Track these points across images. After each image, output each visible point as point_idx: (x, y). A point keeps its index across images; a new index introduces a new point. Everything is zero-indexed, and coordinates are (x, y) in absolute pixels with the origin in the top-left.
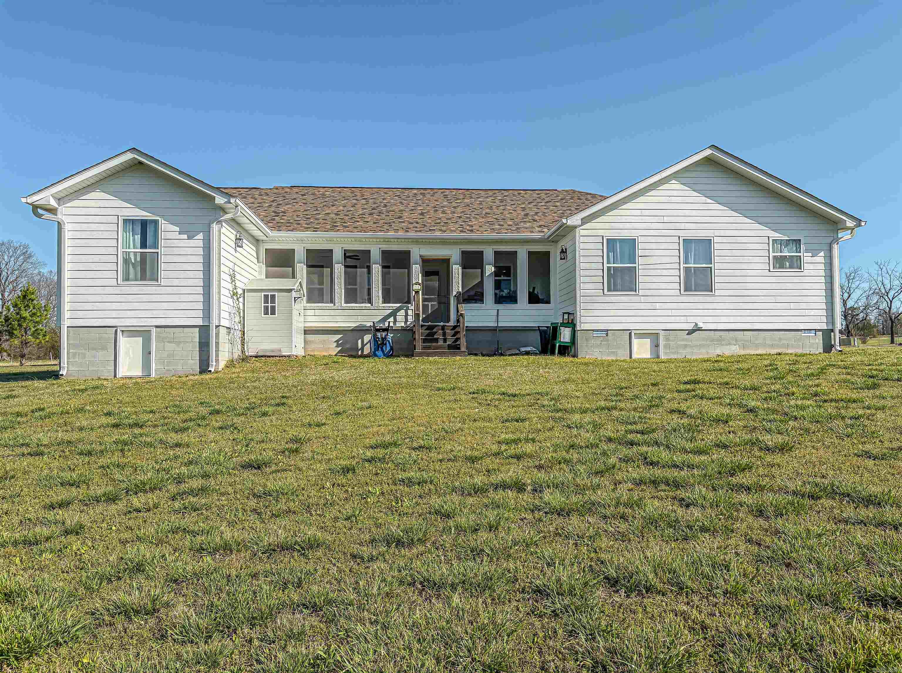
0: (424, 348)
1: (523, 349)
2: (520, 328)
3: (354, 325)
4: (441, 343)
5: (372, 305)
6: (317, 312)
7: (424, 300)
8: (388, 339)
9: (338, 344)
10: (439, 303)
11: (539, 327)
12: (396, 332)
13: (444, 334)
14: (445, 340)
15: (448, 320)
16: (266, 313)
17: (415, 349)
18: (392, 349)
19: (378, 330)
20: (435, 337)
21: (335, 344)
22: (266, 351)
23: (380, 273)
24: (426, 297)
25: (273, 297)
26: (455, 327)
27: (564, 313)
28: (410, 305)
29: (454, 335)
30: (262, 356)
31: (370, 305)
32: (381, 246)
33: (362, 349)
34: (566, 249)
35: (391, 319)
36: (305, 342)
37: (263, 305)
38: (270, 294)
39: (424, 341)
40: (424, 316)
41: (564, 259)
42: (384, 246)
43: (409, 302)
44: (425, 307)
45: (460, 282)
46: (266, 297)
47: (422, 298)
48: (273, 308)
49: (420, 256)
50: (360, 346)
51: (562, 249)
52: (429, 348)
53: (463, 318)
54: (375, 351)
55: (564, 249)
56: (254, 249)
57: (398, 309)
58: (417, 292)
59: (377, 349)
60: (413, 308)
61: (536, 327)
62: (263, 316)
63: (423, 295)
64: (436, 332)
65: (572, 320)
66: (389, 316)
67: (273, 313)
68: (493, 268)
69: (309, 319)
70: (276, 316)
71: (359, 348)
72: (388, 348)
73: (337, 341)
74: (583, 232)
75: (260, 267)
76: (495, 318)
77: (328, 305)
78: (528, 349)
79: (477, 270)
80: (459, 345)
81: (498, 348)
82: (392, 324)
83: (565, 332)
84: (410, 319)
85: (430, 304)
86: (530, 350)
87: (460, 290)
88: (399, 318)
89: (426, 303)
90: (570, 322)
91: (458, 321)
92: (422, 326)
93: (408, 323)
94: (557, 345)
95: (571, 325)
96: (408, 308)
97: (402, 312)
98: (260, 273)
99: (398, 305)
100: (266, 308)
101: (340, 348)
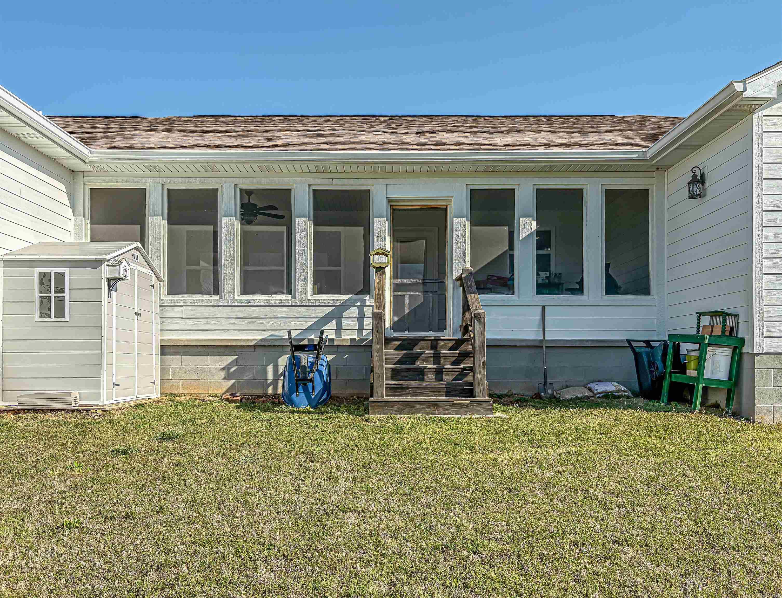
0: (393, 391)
1: (600, 388)
2: (589, 344)
3: (257, 336)
4: (430, 377)
5: (294, 297)
6: (188, 312)
7: (396, 288)
8: (319, 367)
9: (227, 373)
10: (426, 293)
11: (629, 341)
12: (339, 350)
13: (437, 359)
14: (439, 373)
15: (442, 327)
16: (45, 314)
17: (372, 396)
18: (327, 387)
19: (300, 348)
20: (419, 364)
21: (223, 374)
22: (34, 398)
23: (310, 237)
24: (399, 281)
25: (61, 277)
26: (459, 343)
27: (700, 314)
28: (368, 298)
29: (456, 362)
30: (29, 410)
31: (290, 297)
32: (312, 181)
33: (275, 383)
34: (702, 175)
35: (333, 325)
36: (163, 369)
37: (38, 295)
38: (52, 270)
39: (395, 374)
40: (396, 319)
41: (700, 196)
42: (318, 181)
43: (366, 290)
44: (397, 302)
45: (468, 251)
46: (44, 277)
47: (393, 284)
48: (61, 303)
49: (389, 201)
50: (270, 377)
51: (695, 176)
52: (403, 391)
53: (482, 324)
54: (291, 393)
55: (698, 174)
56: (62, 187)
57: (345, 306)
58: (380, 270)
59: (294, 388)
60: (372, 302)
61: (622, 341)
62: (38, 319)
63: (394, 276)
64: (420, 354)
65: (732, 329)
66: (326, 319)
67: (61, 312)
68: (534, 224)
69: (174, 324)
70: (68, 319)
71: (269, 381)
72: (319, 386)
73: (227, 368)
74: (767, 124)
75: (78, 225)
76: (535, 323)
77: (207, 297)
78: (611, 387)
79: (503, 227)
80: (472, 384)
81: (545, 384)
82: (332, 335)
83: (717, 358)
84: (369, 325)
85: (407, 295)
86: (613, 389)
87: (468, 265)
88: (345, 323)
89: (400, 294)
90: (727, 333)
91: (465, 329)
92: (388, 341)
93: (365, 333)
94: (701, 386)
95: (732, 342)
96: (364, 304)
97: (354, 311)
98: (78, 234)
99: (346, 297)
100: (45, 302)
101: (232, 382)
